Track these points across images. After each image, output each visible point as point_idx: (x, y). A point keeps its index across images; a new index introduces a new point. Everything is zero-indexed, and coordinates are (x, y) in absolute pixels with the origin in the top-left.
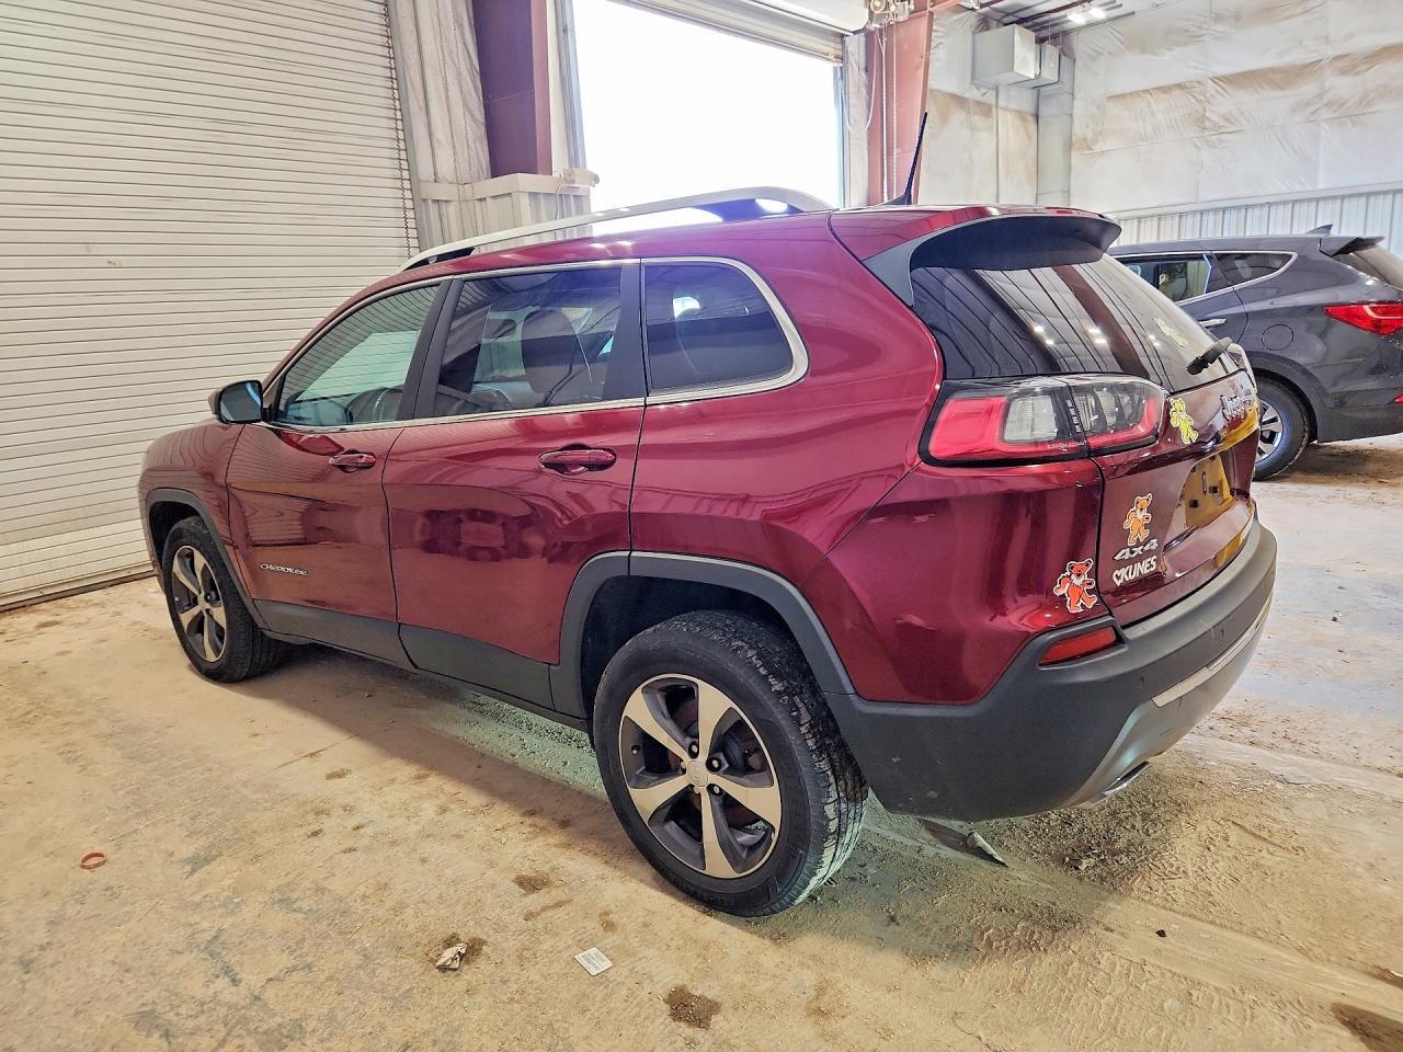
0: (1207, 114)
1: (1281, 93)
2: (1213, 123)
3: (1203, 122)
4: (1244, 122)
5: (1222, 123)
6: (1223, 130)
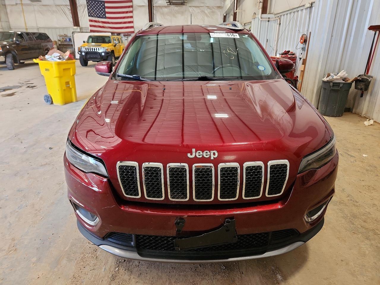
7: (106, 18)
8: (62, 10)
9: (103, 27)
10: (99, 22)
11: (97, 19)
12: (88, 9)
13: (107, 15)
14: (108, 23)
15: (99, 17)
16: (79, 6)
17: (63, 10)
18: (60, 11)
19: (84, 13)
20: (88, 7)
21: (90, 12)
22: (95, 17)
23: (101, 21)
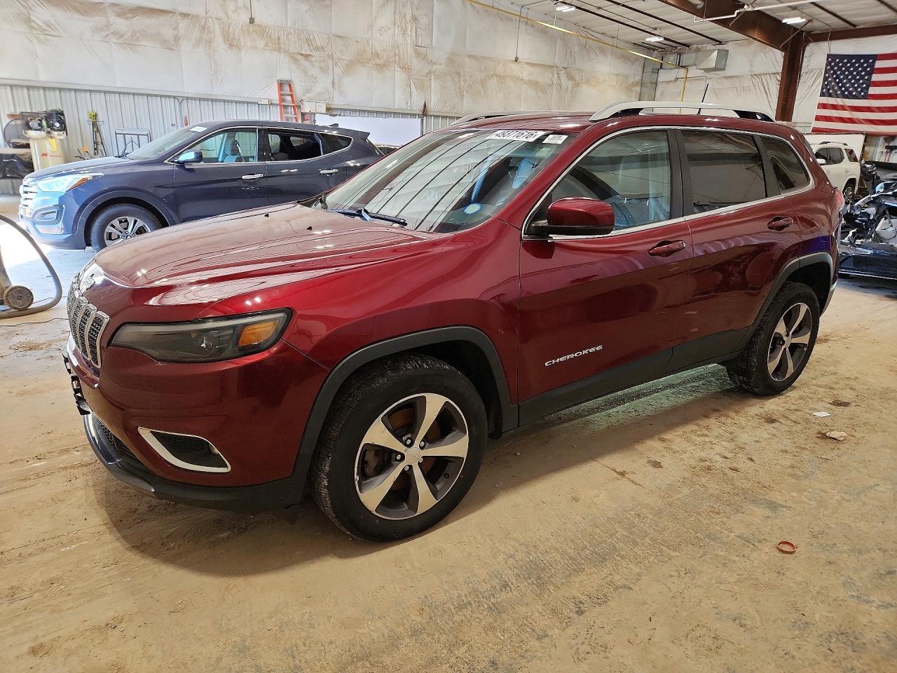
0: (32, 18)
1: (81, 17)
2: (38, 24)
3: (30, 22)
4: (61, 30)
5: (44, 26)
6: (47, 33)
7: (867, 97)
8: (763, 84)
9: (851, 121)
10: (843, 108)
11: (840, 101)
12: (825, 79)
13: (872, 90)
14: (869, 109)
15: (850, 96)
16: (807, 73)
17: (765, 84)
18: (757, 88)
19: (814, 87)
20: (826, 72)
21: (828, 85)
22: (837, 96)
23: (850, 107)
